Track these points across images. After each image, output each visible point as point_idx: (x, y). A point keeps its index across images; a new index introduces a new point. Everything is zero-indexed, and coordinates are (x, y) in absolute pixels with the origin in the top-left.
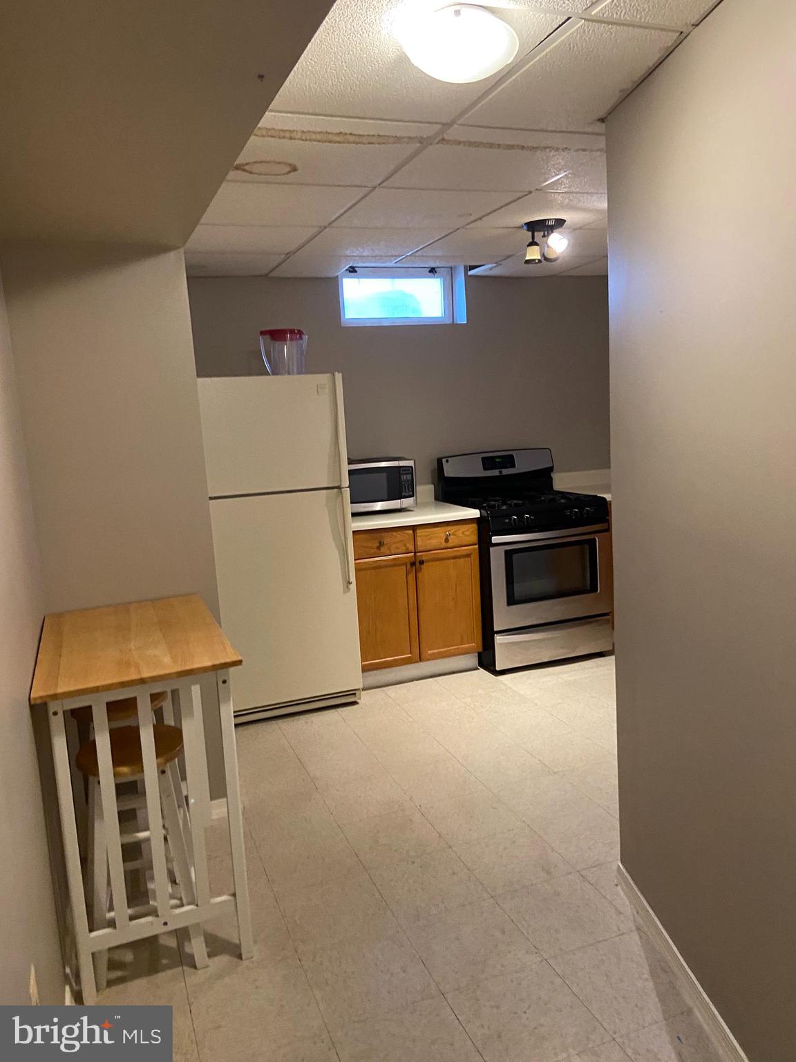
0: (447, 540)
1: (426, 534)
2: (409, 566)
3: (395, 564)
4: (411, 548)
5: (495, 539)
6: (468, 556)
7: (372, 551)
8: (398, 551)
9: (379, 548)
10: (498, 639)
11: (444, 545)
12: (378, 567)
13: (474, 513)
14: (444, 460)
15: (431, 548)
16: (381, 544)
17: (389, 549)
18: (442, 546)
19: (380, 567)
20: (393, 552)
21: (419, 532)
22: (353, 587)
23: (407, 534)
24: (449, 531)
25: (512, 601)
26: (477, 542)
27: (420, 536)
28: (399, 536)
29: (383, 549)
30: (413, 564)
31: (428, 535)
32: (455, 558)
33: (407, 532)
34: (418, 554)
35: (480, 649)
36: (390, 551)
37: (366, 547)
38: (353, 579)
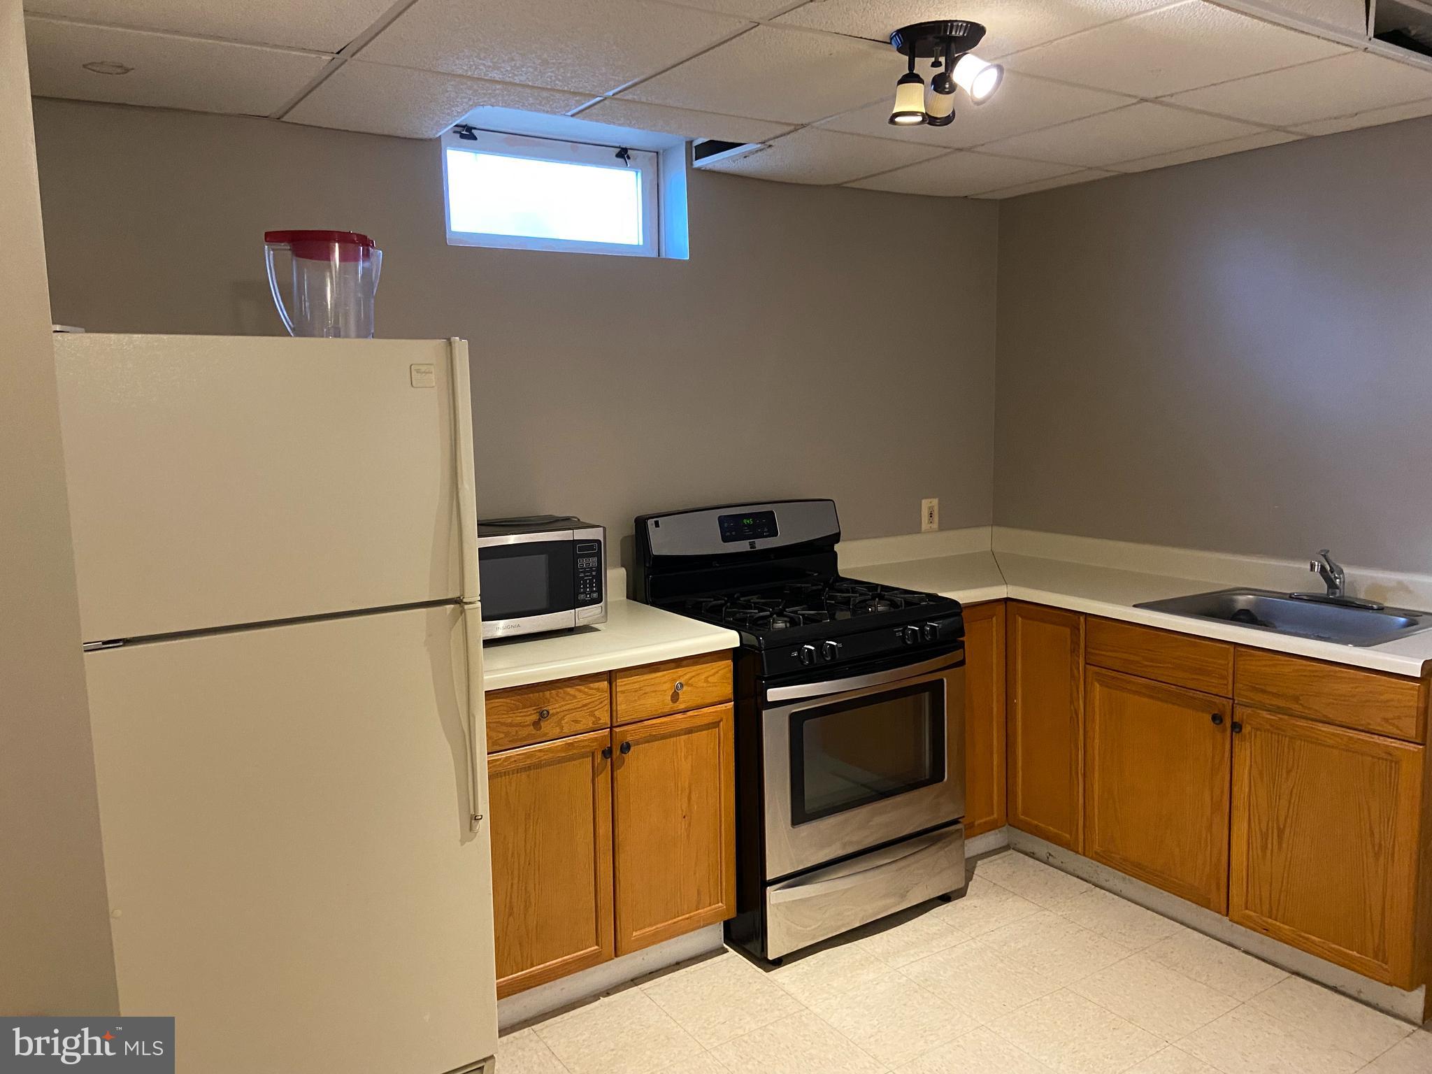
0: (675, 698)
1: (637, 686)
2: (599, 757)
3: (570, 756)
4: (605, 719)
5: (774, 694)
6: (716, 724)
7: (523, 732)
8: (580, 727)
9: (536, 724)
10: (774, 896)
11: (670, 706)
12: (533, 766)
13: (729, 638)
14: (651, 522)
15: (644, 715)
16: (543, 715)
17: (559, 724)
18: (667, 710)
19: (538, 766)
20: (566, 730)
21: (621, 684)
22: (484, 826)
23: (598, 689)
24: (680, 677)
25: (800, 816)
26: (731, 696)
27: (623, 692)
28: (580, 695)
29: (548, 727)
30: (607, 753)
31: (640, 689)
32: (689, 731)
33: (596, 685)
34: (617, 730)
35: (733, 914)
36: (562, 728)
37: (511, 725)
38: (484, 808)
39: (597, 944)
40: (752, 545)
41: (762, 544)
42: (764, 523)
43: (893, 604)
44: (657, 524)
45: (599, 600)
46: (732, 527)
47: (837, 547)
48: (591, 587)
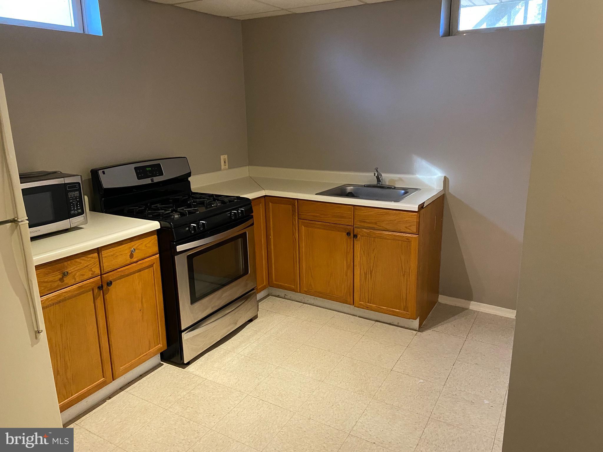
0: (131, 256)
1: (112, 253)
2: (96, 291)
3: (81, 292)
4: (98, 271)
5: (180, 248)
6: (152, 266)
7: (56, 284)
8: (86, 277)
9: (61, 280)
10: (185, 336)
11: (129, 260)
12: (60, 302)
13: (155, 225)
14: (100, 172)
15: (117, 267)
16: (65, 275)
17: (74, 278)
18: (128, 262)
19: (65, 300)
20: (78, 280)
21: (104, 253)
22: (43, 336)
23: (92, 258)
24: (133, 246)
25: (194, 300)
26: (158, 252)
27: (105, 257)
28: (83, 262)
29: (68, 280)
30: (100, 288)
31: (114, 255)
32: (139, 271)
33: (91, 255)
34: (104, 276)
35: (166, 348)
36: (75, 279)
37: (47, 282)
38: (42, 326)
39: (104, 377)
40: (152, 180)
41: (157, 179)
42: (156, 169)
43: (223, 202)
44: (104, 173)
45: (82, 213)
46: (141, 172)
47: (190, 179)
48: (77, 206)
